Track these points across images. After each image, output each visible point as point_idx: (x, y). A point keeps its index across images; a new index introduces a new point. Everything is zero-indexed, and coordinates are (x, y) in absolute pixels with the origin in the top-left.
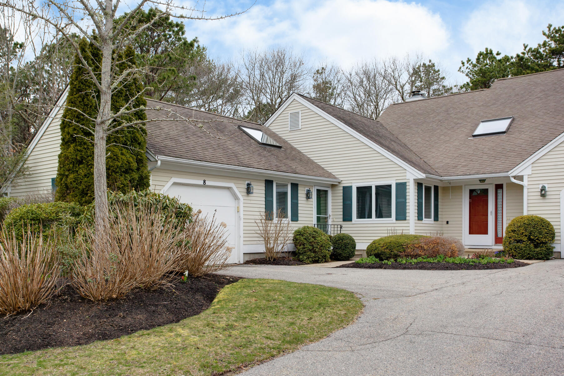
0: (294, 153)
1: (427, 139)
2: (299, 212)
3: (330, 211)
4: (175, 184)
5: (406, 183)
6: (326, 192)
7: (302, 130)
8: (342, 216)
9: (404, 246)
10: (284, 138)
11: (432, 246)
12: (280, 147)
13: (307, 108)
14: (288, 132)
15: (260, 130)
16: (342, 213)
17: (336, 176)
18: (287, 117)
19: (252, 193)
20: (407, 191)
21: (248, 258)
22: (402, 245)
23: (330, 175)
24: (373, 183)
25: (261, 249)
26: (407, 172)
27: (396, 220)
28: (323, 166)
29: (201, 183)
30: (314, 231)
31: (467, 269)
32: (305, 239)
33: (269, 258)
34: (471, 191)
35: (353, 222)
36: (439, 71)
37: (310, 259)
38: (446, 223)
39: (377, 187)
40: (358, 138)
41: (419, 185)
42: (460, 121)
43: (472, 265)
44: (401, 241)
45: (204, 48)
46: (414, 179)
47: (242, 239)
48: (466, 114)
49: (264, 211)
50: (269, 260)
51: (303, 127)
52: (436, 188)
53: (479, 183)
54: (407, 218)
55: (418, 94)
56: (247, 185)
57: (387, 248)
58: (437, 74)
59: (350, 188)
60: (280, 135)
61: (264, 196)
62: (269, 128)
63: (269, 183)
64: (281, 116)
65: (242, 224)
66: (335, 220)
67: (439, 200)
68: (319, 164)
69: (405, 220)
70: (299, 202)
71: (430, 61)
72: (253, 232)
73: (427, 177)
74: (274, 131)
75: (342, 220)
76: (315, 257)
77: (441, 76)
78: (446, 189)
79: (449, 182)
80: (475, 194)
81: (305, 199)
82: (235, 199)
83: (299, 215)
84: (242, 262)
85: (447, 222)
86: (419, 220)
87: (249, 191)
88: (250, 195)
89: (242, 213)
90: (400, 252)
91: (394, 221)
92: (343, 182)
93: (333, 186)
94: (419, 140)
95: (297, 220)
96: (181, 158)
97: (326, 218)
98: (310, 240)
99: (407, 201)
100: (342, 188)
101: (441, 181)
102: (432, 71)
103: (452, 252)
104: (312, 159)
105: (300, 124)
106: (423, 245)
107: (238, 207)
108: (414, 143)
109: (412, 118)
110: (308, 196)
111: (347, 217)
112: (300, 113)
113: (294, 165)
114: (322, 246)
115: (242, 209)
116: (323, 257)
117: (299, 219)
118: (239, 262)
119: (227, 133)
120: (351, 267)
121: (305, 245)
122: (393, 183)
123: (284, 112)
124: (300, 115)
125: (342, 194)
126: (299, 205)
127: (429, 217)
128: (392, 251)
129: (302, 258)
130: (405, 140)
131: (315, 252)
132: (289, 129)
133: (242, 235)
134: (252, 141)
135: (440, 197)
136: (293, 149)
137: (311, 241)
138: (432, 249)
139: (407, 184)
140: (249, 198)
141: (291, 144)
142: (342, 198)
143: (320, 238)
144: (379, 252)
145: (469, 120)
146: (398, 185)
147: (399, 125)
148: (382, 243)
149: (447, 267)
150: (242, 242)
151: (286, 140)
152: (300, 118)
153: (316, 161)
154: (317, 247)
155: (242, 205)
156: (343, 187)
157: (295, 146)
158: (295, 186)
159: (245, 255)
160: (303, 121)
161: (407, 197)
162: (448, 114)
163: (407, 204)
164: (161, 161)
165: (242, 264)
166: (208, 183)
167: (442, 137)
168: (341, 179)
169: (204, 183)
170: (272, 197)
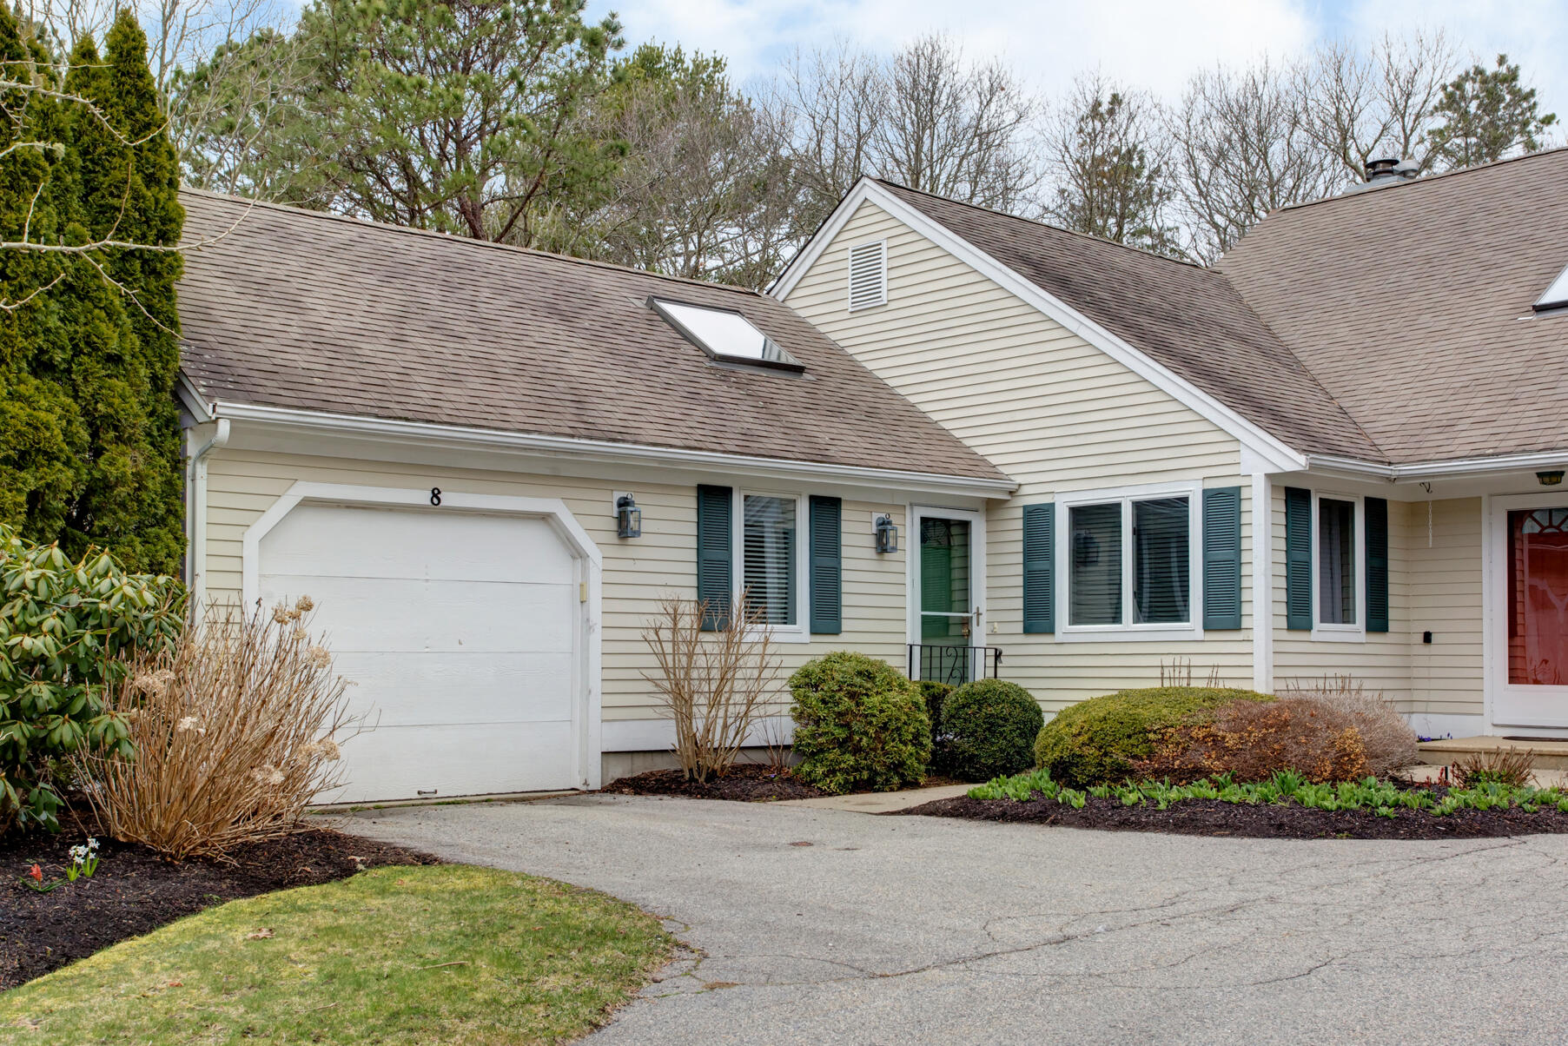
0: (853, 388)
1: (1371, 327)
2: (845, 600)
3: (980, 596)
4: (308, 503)
5: (1239, 488)
6: (965, 525)
7: (892, 306)
8: (1020, 616)
9: (1151, 736)
10: (833, 337)
11: (1257, 735)
12: (798, 370)
13: (902, 230)
14: (846, 315)
15: (736, 312)
16: (1020, 604)
17: (1001, 469)
18: (841, 265)
19: (637, 533)
20: (1245, 519)
21: (620, 770)
22: (1145, 731)
23: (977, 464)
24: (1126, 494)
25: (664, 735)
26: (1242, 448)
27: (1207, 628)
28: (957, 434)
29: (424, 498)
30: (860, 673)
31: (1360, 836)
32: (824, 702)
33: (691, 770)
34: (1515, 519)
35: (1059, 636)
36: (1532, 93)
37: (840, 777)
38: (1421, 638)
39: (1139, 507)
40: (1072, 326)
41: (1294, 497)
42: (1501, 257)
43: (1386, 818)
44: (1145, 714)
45: (717, 63)
46: (1268, 476)
47: (596, 701)
48: (1528, 231)
49: (694, 597)
50: (692, 779)
51: (894, 295)
52: (1376, 509)
53: (1536, 484)
54: (1245, 623)
55: (1391, 172)
56: (620, 505)
57: (1091, 739)
58: (1525, 105)
59: (1049, 509)
60: (822, 329)
61: (693, 543)
62: (788, 304)
63: (713, 498)
64: (824, 260)
65: (596, 646)
66: (998, 628)
67: (1392, 554)
68: (946, 425)
69: (1238, 628)
70: (845, 564)
71: (1502, 60)
72: (636, 674)
73: (1312, 466)
74: (802, 313)
75: (1020, 628)
76: (856, 769)
77: (1540, 113)
78: (1415, 511)
79: (1426, 482)
80: (1530, 527)
81: (872, 553)
82: (573, 558)
83: (845, 612)
84: (596, 784)
85: (1427, 638)
86: (1291, 627)
87: (624, 527)
88: (631, 541)
89: (596, 605)
90: (1135, 757)
91: (1199, 633)
92: (1025, 490)
93: (992, 507)
94: (1343, 331)
95: (837, 631)
96: (321, 410)
97: (966, 622)
98: (837, 704)
99: (1245, 557)
100: (1020, 513)
101: (1391, 480)
102: (1508, 98)
103: (1337, 762)
104: (923, 408)
105: (884, 286)
106: (1220, 729)
107: (582, 585)
108: (1323, 343)
109: (1335, 253)
110: (883, 542)
111: (1037, 618)
112: (884, 246)
113: (824, 431)
114: (885, 727)
115: (595, 593)
116: (889, 769)
117: (845, 625)
118: (586, 783)
119: (586, 325)
120: (945, 814)
121: (822, 724)
122: (1192, 489)
123: (834, 248)
124: (885, 254)
125: (1020, 535)
126: (845, 576)
127: (1346, 616)
128: (1105, 754)
129: (809, 774)
130: (1291, 333)
131: (857, 750)
132: (848, 305)
133: (596, 686)
134: (689, 349)
135: (1392, 543)
136: (856, 372)
137: (841, 708)
138: (1257, 744)
139: (1244, 494)
140: (629, 552)
141: (858, 358)
142: (1020, 547)
143: (876, 699)
144: (1065, 754)
145: (1533, 252)
146: (1210, 496)
147: (1284, 283)
148: (1079, 719)
149: (1281, 826)
150: (596, 713)
151: (842, 344)
152: (884, 265)
153: (935, 417)
154: (866, 733)
155: (595, 577)
156: (1025, 507)
157: (869, 366)
158: (826, 508)
159: (612, 759)
160: (894, 274)
161: (1245, 544)
162: (1465, 234)
163: (1245, 570)
164: (232, 421)
165: (592, 792)
166: (448, 499)
167: (1426, 318)
168: (1019, 479)
169: (435, 501)
170: (728, 547)
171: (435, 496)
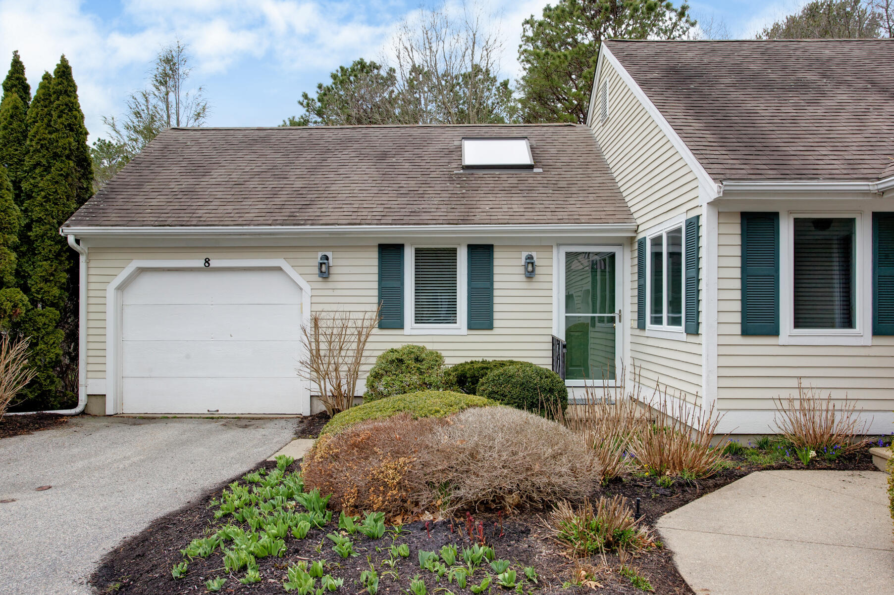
3: (624, 303)
4: (139, 270)
5: (698, 218)
8: (637, 316)
10: (599, 143)
13: (612, 68)
16: (637, 308)
18: (601, 98)
19: (326, 275)
20: (700, 242)
24: (664, 227)
26: (699, 183)
29: (200, 263)
35: (646, 332)
49: (376, 309)
51: (610, 110)
56: (321, 260)
59: (644, 243)
61: (375, 278)
62: (592, 127)
63: (390, 250)
64: (598, 96)
66: (633, 324)
70: (496, 285)
81: (523, 278)
84: (307, 413)
88: (330, 279)
89: (306, 315)
92: (639, 229)
93: (632, 240)
95: (490, 327)
97: (612, 320)
99: (700, 275)
100: (637, 246)
104: (617, 180)
105: (608, 106)
110: (531, 270)
111: (641, 318)
112: (608, 80)
115: (306, 309)
117: (496, 324)
122: (683, 222)
123: (600, 88)
124: (608, 86)
125: (637, 261)
126: (497, 293)
132: (602, 122)
139: (700, 222)
140: (330, 285)
142: (637, 269)
146: (688, 225)
151: (601, 146)
152: (608, 93)
153: (619, 185)
155: (307, 299)
156: (638, 241)
157: (606, 157)
158: (481, 251)
160: (610, 97)
161: (700, 264)
163: (700, 285)
166: (214, 263)
168: (638, 222)
169: (207, 265)
170: (401, 279)
171: (206, 262)
